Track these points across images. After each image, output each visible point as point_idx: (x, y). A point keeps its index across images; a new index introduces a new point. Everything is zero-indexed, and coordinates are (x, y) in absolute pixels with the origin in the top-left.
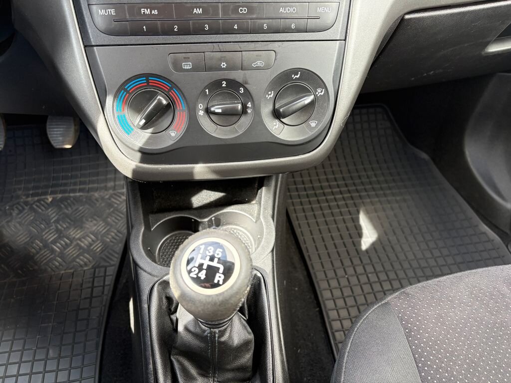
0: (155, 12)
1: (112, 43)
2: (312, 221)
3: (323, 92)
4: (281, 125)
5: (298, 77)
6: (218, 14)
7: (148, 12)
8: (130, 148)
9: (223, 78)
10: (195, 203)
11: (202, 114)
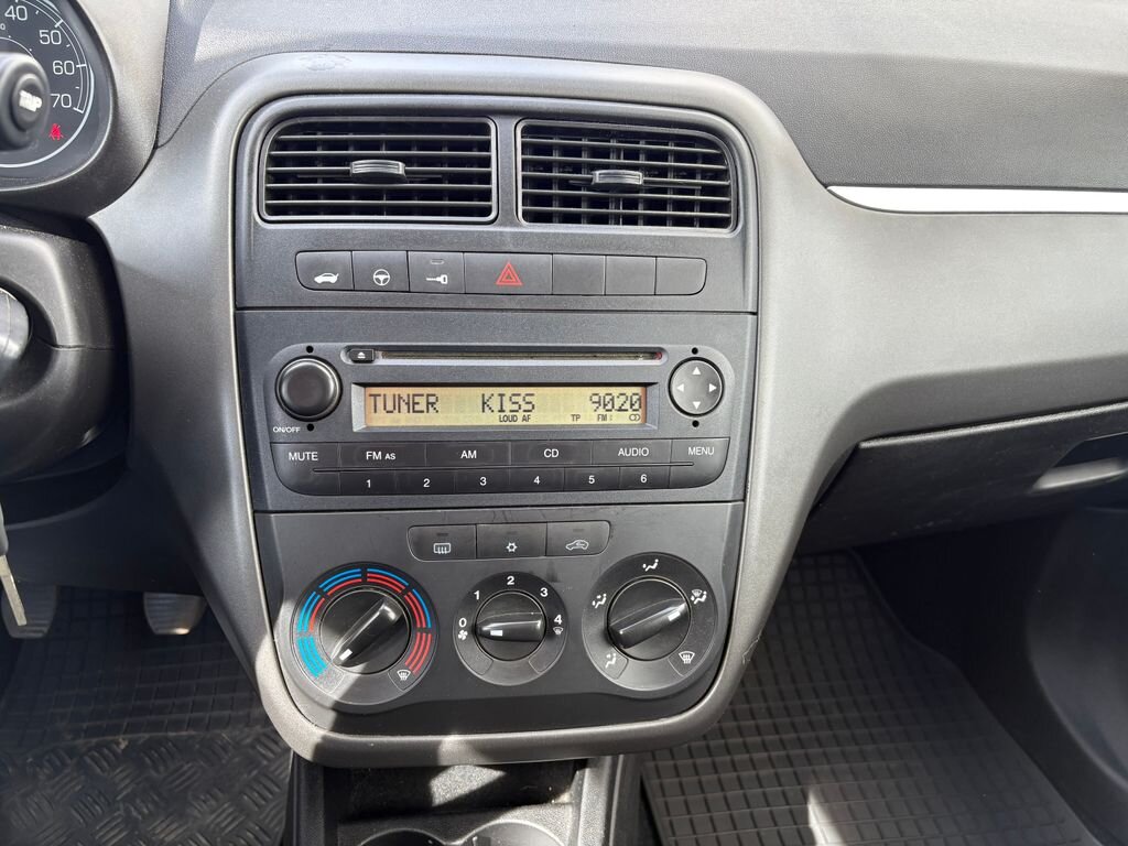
0: (391, 457)
1: (305, 508)
2: (700, 816)
3: (705, 597)
4: (623, 658)
5: (654, 567)
6: (506, 460)
7: (377, 456)
8: (315, 702)
9: (507, 570)
10: (437, 795)
11: (464, 638)
